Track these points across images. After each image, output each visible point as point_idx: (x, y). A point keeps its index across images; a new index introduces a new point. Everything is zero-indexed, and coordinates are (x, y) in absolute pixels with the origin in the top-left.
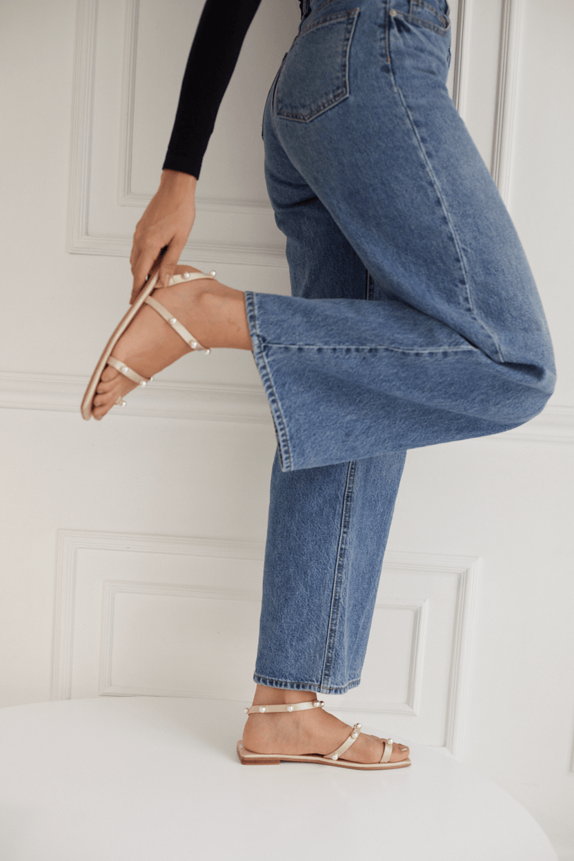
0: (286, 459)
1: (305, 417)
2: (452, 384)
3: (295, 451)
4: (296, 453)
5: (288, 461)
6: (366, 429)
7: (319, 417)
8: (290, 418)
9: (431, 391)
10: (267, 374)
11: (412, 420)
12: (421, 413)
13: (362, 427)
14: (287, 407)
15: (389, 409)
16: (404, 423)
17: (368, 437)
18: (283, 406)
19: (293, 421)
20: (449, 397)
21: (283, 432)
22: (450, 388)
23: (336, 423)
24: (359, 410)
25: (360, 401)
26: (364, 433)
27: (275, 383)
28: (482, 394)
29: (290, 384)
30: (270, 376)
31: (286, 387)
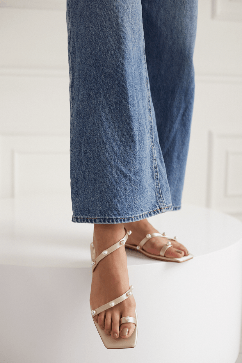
0: (132, 220)
1: (108, 203)
2: (90, 94)
3: (129, 214)
4: (130, 213)
5: (133, 219)
6: (124, 162)
7: (110, 194)
8: (107, 213)
9: (91, 109)
10: (80, 218)
11: (124, 130)
12: (121, 122)
13: (122, 165)
14: (100, 213)
15: (114, 144)
16: (125, 136)
17: (130, 162)
18: (99, 216)
19: (109, 212)
20: (97, 98)
21: (114, 220)
22: (92, 96)
23: (116, 183)
24: (111, 165)
25: (105, 163)
26: (126, 164)
27: (86, 215)
28: (101, 75)
29: (89, 206)
30: (82, 217)
31: (90, 209)
